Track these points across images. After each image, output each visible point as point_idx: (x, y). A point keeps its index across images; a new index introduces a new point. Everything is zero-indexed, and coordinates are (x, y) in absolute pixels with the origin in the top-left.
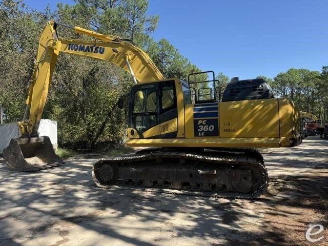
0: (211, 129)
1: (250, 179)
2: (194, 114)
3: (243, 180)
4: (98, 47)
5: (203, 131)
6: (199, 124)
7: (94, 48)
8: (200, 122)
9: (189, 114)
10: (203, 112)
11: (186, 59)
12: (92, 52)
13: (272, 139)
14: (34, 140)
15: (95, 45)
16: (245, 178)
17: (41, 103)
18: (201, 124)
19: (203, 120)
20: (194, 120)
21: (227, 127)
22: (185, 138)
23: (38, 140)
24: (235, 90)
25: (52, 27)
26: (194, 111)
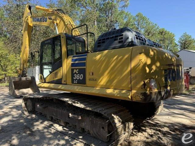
0: (81, 78)
1: (106, 129)
2: (72, 64)
3: (101, 129)
4: (44, 18)
5: (76, 79)
6: (74, 73)
7: (43, 18)
8: (75, 71)
9: (69, 63)
10: (77, 62)
11: (156, 24)
12: (42, 21)
13: (124, 91)
14: (24, 79)
15: (43, 17)
16: (103, 128)
17: (25, 56)
18: (75, 73)
19: (76, 69)
20: (72, 69)
21: (92, 77)
22: (66, 84)
23: (26, 78)
24: (102, 41)
25: (28, 9)
26: (72, 61)
